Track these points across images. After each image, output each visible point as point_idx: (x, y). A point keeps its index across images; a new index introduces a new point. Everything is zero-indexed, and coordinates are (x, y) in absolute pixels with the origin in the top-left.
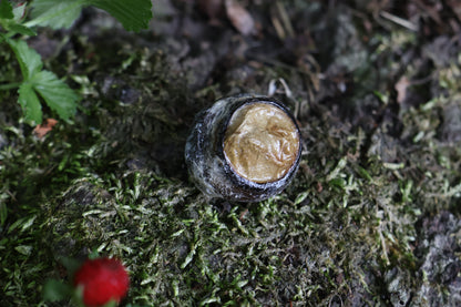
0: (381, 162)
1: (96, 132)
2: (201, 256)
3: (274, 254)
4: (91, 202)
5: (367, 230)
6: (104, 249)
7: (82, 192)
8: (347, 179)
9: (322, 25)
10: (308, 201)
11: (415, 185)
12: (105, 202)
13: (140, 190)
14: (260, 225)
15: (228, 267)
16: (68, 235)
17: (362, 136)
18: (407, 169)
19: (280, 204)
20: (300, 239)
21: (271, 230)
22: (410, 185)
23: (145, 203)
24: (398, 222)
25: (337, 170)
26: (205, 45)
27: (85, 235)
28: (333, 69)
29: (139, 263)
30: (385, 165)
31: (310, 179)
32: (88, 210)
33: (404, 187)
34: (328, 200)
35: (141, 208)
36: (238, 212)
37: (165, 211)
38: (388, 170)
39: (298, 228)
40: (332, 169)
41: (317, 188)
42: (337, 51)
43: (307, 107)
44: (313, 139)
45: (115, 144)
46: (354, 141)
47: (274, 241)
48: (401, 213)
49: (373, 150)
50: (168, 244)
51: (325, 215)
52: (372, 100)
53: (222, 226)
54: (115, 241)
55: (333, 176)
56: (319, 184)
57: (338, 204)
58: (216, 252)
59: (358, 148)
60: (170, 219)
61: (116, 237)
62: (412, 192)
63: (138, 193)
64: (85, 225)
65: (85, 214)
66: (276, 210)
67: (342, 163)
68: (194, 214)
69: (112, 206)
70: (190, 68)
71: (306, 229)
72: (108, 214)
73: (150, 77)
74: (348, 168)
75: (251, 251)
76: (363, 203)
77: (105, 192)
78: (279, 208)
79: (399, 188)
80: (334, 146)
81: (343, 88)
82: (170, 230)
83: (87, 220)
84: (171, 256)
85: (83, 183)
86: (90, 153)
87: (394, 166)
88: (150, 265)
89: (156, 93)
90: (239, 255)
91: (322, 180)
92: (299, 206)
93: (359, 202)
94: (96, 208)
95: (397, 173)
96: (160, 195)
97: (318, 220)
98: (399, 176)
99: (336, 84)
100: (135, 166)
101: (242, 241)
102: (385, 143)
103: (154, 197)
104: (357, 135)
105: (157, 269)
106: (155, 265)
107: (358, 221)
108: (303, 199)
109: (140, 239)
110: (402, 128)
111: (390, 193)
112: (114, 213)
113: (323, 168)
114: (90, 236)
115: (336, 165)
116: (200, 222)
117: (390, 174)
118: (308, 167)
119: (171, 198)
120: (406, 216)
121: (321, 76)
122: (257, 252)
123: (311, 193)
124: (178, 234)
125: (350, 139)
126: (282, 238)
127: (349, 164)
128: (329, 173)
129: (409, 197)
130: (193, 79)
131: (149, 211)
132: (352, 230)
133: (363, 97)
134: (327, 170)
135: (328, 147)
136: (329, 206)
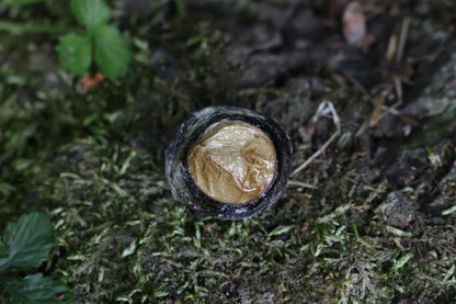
0: (385, 223)
1: (130, 99)
2: (139, 253)
3: (216, 277)
4: (77, 165)
5: (331, 288)
6: (60, 214)
7: (75, 153)
8: (337, 228)
9: (432, 58)
10: (285, 237)
11: (412, 260)
12: (88, 168)
13: (128, 169)
14: (217, 243)
15: (161, 273)
16: (41, 189)
17: (381, 188)
18: (415, 240)
19: (254, 230)
20: (248, 272)
21: (226, 252)
22: (407, 258)
23: (122, 182)
24: (373, 290)
25: (333, 215)
26: (301, 44)
27: (52, 192)
28: (413, 109)
29: (82, 239)
30: (388, 228)
31: (302, 214)
32: (71, 171)
33: (398, 258)
34: (305, 243)
35: (116, 187)
36: (206, 223)
37: (137, 198)
38: (391, 234)
39: (256, 260)
40: (328, 213)
41: (302, 227)
42: (428, 90)
43: (348, 139)
44: (325, 175)
45: (137, 116)
46: (369, 191)
47: (224, 264)
48: (382, 284)
49: (383, 207)
50: (118, 229)
51: (291, 256)
52: (421, 154)
53: (179, 231)
54: (74, 210)
55: (325, 220)
56: (307, 224)
57: (312, 251)
58: (155, 254)
59: (369, 200)
60: (136, 206)
61: (77, 206)
62: (406, 265)
63: (123, 171)
64: (58, 185)
65: (63, 175)
66: (246, 234)
67: (342, 209)
68: (157, 210)
69: (92, 176)
70: (256, 63)
71: (261, 264)
72: (82, 182)
74: (345, 218)
75: (194, 265)
76: (341, 259)
77: (96, 160)
78: (250, 234)
79: (392, 257)
80: (344, 190)
81: (407, 131)
82: (128, 217)
83: (62, 182)
84: (115, 242)
85: (83, 145)
86: (112, 117)
87: (399, 232)
88: (90, 244)
90: (179, 265)
91: (311, 220)
92: (273, 238)
93: (337, 256)
94: (77, 172)
95: (397, 241)
96: (142, 180)
97: (280, 260)
98: (399, 245)
99: (404, 124)
100: (134, 144)
101: (189, 253)
102: (400, 204)
103: (137, 180)
104: (376, 188)
105: (96, 250)
106: (95, 245)
107: (327, 274)
108: (279, 233)
109: (98, 216)
111: (381, 259)
112: (89, 183)
113: (321, 208)
114: (56, 196)
115: (333, 210)
116: (161, 219)
117: (390, 239)
118: (308, 202)
119: (151, 186)
120: (384, 289)
121: (393, 111)
122: (199, 268)
123: (293, 230)
124: (132, 223)
125: (366, 188)
126: (234, 264)
127: (348, 213)
128: (322, 216)
129: (399, 269)
131: (123, 193)
132: (311, 282)
133: (413, 149)
134: (323, 212)
135: (337, 189)
136: (302, 249)
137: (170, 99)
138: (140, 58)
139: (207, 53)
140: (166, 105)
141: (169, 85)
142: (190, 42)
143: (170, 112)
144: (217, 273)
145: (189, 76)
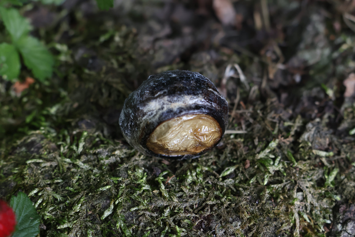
0: (311, 148)
1: (64, 93)
2: (119, 211)
3: (188, 218)
4: (38, 152)
5: (283, 208)
6: (36, 194)
7: (33, 143)
8: (274, 160)
9: (295, 22)
10: (234, 175)
11: (339, 174)
12: (49, 153)
13: (84, 147)
14: (182, 191)
15: (142, 224)
16: (11, 178)
17: (299, 122)
18: (337, 157)
19: (207, 175)
20: (215, 208)
21: (191, 197)
22: (335, 173)
23: (84, 158)
24: (316, 204)
25: (267, 151)
26: (187, 30)
27: (24, 179)
28: (295, 62)
29: (64, 210)
30: (314, 151)
31: (241, 155)
32: (34, 158)
33: (329, 174)
34: (252, 176)
35: (79, 163)
36: (165, 177)
37: (100, 168)
38: (317, 157)
39: (217, 198)
40: (263, 149)
41: (244, 165)
42: (302, 46)
43: (257, 92)
44: (251, 120)
45: (76, 105)
46: (290, 127)
47: (192, 206)
48: (321, 197)
49: (305, 136)
50: (93, 196)
51: (245, 189)
52: (319, 92)
53: (147, 187)
54: (48, 188)
55: (261, 155)
56: (248, 161)
57: (260, 181)
58: (133, 209)
59: (292, 133)
60: (102, 175)
61: (50, 185)
62: (336, 178)
63: (81, 149)
64: (26, 171)
65: (29, 162)
66: (201, 179)
67: (273, 144)
68: (123, 173)
69: (55, 158)
70: (161, 48)
71: (223, 200)
72: (48, 164)
73: (120, 51)
74: (277, 150)
75: (167, 212)
76: (285, 183)
77: (53, 145)
78: (204, 179)
79: (324, 174)
80: (270, 129)
81: (298, 79)
82: (98, 185)
83: (30, 167)
84: (94, 207)
85: (37, 135)
86: (53, 110)
87: (323, 154)
88: (72, 213)
89: (122, 65)
90: (155, 215)
91: (251, 158)
92: (224, 178)
93: (281, 182)
94: (40, 158)
95: (324, 160)
96: (99, 153)
97: (237, 194)
98: (326, 163)
99: (292, 75)
100: (84, 126)
101: (161, 203)
102: (318, 131)
103: (95, 154)
104: (294, 122)
105: (79, 217)
106: (77, 213)
107: (277, 198)
108: (228, 173)
109: (71, 189)
110: (341, 120)
111: (315, 178)
112: (54, 164)
113: (255, 147)
114: (28, 181)
115: (266, 146)
116: (127, 181)
117: (318, 160)
118: (242, 145)
119: (108, 157)
120: (325, 200)
121: (280, 66)
122: (172, 214)
123: (238, 169)
124: (105, 189)
125: (287, 124)
126: (200, 204)
127: (279, 146)
128: (259, 153)
129: (332, 183)
130: (160, 57)
131: (86, 167)
132: (267, 206)
133: (311, 89)
134: (258, 150)
135: (264, 129)
136: (251, 182)
137: (103, 85)
138: (63, 58)
139: (121, 45)
140: (100, 90)
141: (99, 73)
142: (103, 39)
143: (106, 94)
144: (189, 215)
145: (112, 64)
